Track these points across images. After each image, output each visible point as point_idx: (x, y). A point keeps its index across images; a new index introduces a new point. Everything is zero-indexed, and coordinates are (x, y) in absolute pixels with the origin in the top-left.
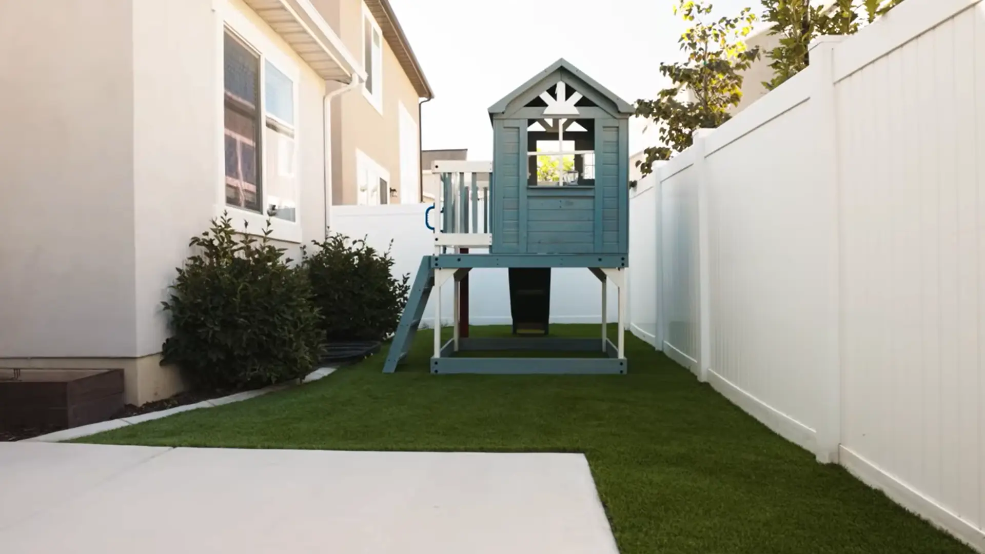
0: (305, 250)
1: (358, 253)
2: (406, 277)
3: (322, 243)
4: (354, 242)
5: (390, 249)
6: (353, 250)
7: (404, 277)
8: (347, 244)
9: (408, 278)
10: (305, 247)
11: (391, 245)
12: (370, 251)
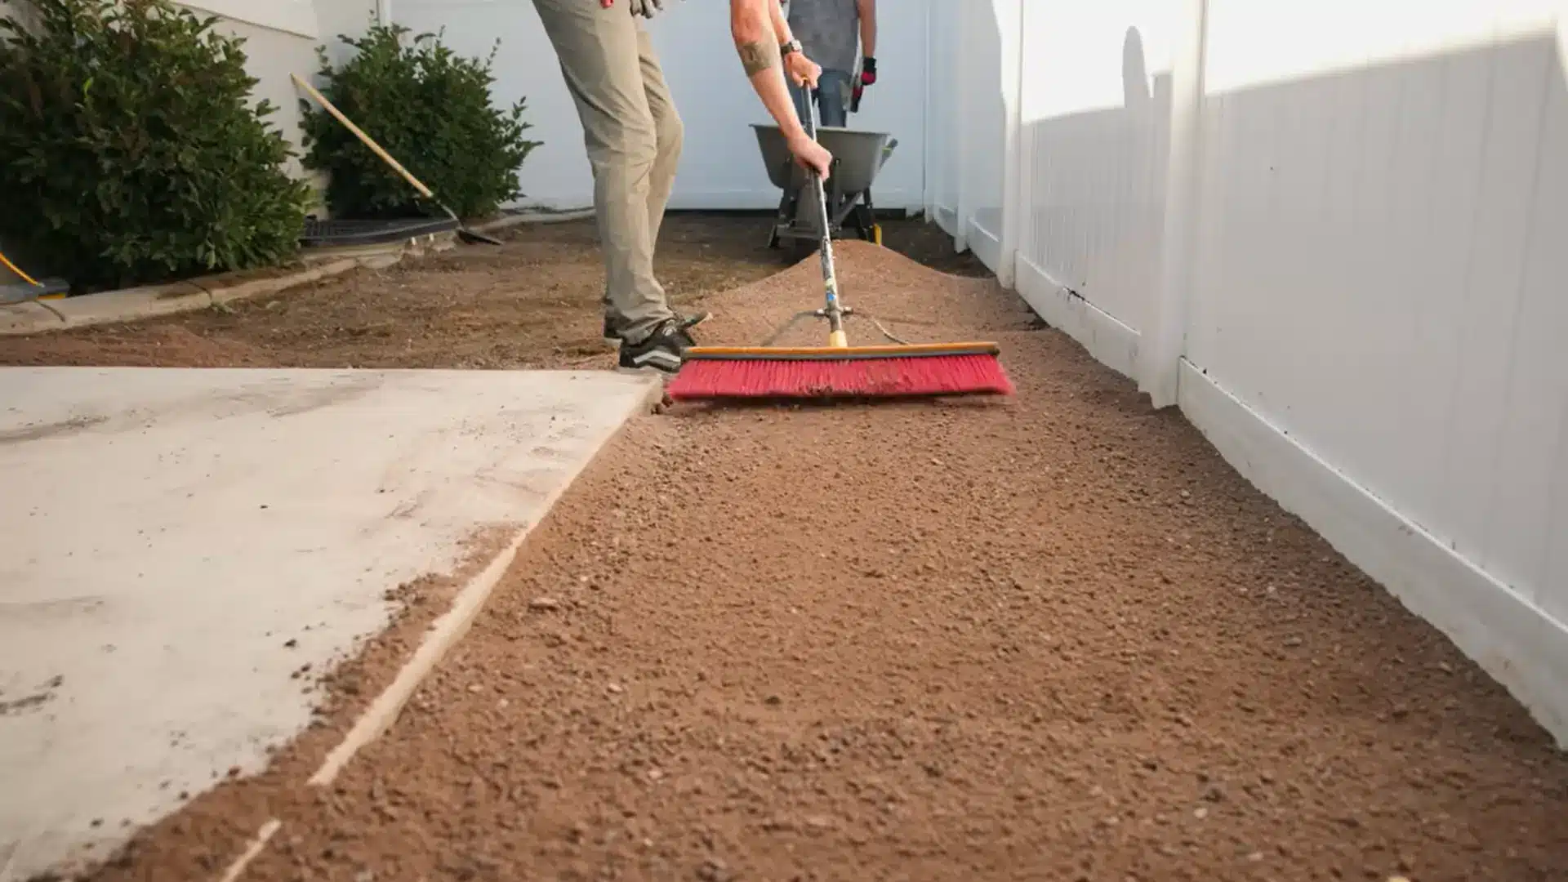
0: (325, 54)
1: (423, 59)
2: (518, 105)
3: (357, 41)
4: (418, 39)
5: (492, 55)
6: (416, 54)
7: (515, 106)
8: (406, 42)
9: (523, 108)
10: (323, 48)
11: (495, 49)
12: (442, 53)
